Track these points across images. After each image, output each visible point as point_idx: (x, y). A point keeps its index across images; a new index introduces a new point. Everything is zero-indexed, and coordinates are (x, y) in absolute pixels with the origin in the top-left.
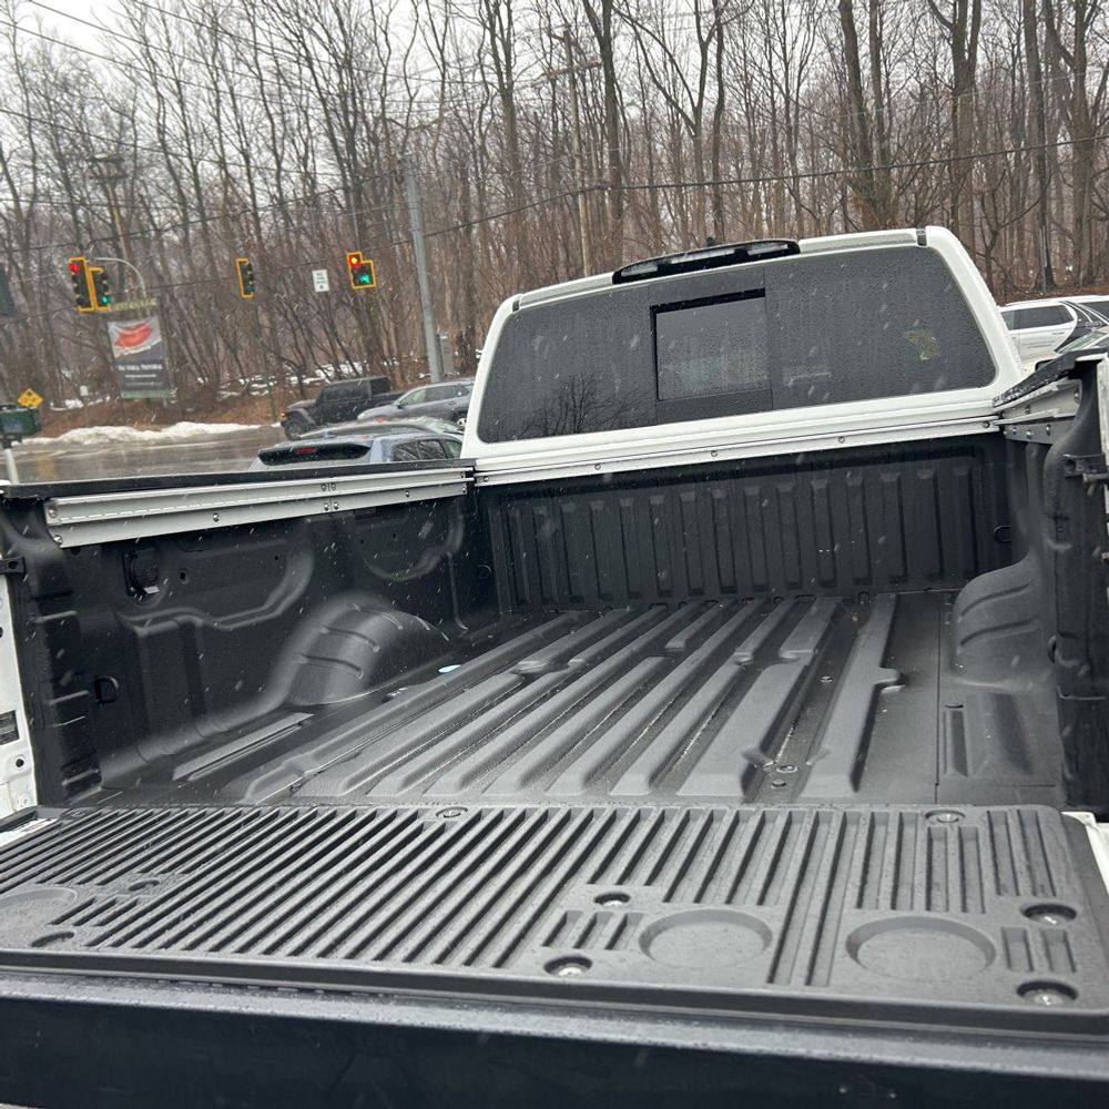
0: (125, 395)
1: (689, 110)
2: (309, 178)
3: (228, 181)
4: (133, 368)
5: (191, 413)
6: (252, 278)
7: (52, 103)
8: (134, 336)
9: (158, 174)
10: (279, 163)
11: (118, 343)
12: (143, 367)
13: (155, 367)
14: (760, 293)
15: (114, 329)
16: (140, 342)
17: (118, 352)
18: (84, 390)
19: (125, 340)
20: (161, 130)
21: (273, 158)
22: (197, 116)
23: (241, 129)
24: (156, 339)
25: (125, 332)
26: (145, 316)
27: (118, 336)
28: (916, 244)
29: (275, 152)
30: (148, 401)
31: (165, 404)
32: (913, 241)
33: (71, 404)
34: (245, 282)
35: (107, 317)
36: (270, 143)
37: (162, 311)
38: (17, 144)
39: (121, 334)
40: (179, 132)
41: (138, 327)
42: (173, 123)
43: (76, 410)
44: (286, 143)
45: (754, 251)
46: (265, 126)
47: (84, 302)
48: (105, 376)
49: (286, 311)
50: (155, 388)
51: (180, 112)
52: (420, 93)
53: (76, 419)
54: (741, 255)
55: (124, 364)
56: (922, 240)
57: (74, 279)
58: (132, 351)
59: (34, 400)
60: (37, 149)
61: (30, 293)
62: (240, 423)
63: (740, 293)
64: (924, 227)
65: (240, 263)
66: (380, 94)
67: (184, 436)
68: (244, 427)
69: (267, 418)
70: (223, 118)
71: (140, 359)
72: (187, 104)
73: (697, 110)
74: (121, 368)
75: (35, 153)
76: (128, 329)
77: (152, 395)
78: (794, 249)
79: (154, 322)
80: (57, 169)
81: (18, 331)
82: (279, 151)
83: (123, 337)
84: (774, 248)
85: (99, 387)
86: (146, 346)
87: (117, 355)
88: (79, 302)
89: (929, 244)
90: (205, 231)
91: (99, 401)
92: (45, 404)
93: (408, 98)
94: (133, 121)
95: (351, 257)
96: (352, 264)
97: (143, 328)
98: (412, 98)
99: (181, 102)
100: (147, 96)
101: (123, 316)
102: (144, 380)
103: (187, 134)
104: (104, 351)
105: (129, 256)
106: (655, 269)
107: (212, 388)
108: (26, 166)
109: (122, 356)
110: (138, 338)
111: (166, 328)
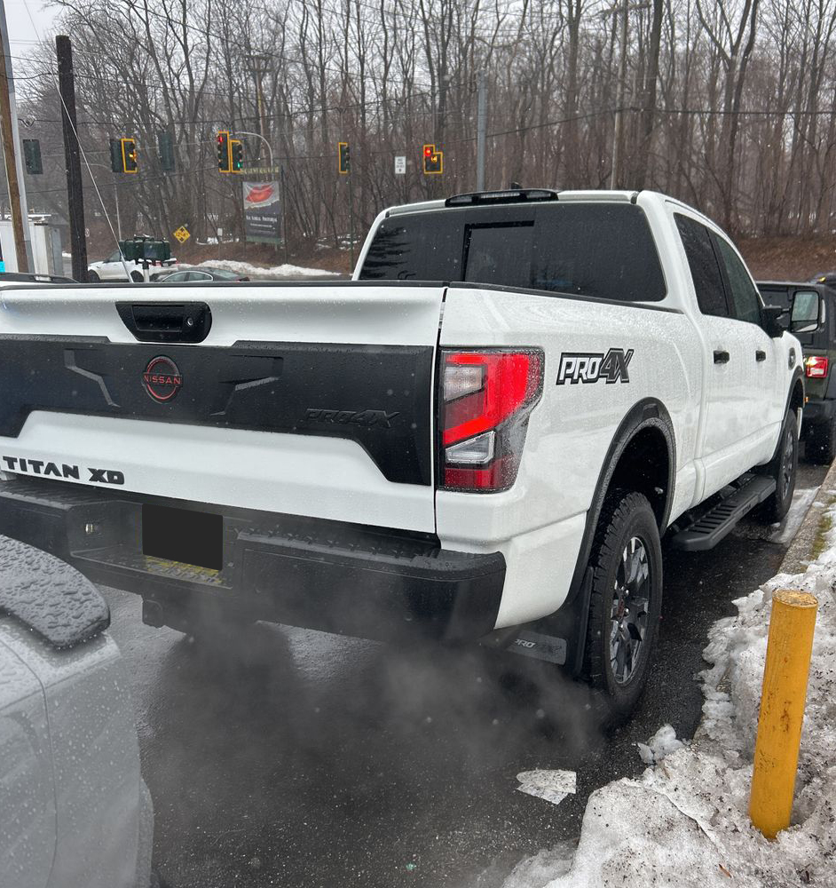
0: (250, 239)
1: (727, 48)
2: (408, 82)
3: (347, 79)
4: (256, 219)
5: (294, 258)
6: (348, 159)
7: (227, 9)
8: (260, 194)
9: (296, 71)
10: (387, 68)
11: (248, 198)
12: (265, 219)
13: (272, 220)
14: (531, 224)
15: (248, 188)
16: (262, 200)
17: (247, 205)
18: (220, 232)
19: (252, 196)
20: (303, 36)
21: (383, 63)
22: (330, 27)
23: (360, 40)
24: (275, 199)
25: (254, 191)
26: (270, 180)
27: (248, 193)
28: (629, 203)
29: (385, 58)
30: (264, 245)
31: (276, 248)
32: (628, 200)
33: (211, 240)
34: (343, 161)
35: (243, 178)
36: (383, 51)
37: (282, 177)
38: (198, 40)
39: (251, 192)
40: (315, 40)
41: (263, 187)
42: (312, 32)
43: (214, 245)
44: (395, 53)
45: (530, 196)
46: (380, 38)
47: (224, 166)
48: (237, 222)
49: (372, 186)
50: (269, 236)
51: (317, 23)
52: (505, 20)
53: (213, 253)
54: (523, 198)
55: (250, 215)
56: (634, 200)
57: (219, 147)
58: (257, 205)
59: (184, 235)
60: (211, 45)
61: (192, 154)
62: (327, 270)
63: (513, 223)
64: (640, 191)
65: (341, 146)
66: (472, 18)
67: (285, 275)
68: (329, 273)
69: (347, 269)
70: (349, 30)
71: (262, 212)
72: (324, 18)
73: (734, 49)
74: (248, 218)
75: (209, 47)
76: (256, 188)
77: (267, 240)
78: (554, 197)
79: (276, 185)
80: (223, 62)
81: (180, 182)
82: (388, 58)
83: (252, 194)
84: (544, 195)
85: (233, 230)
86: (267, 203)
87: (246, 208)
88: (221, 165)
89: (637, 203)
90: (324, 119)
91: (231, 241)
92: (192, 238)
93: (496, 21)
94: (284, 28)
95: (427, 149)
96: (427, 154)
97: (267, 189)
98: (499, 23)
99: (320, 16)
100: (295, 9)
101: (254, 179)
102: (263, 229)
103: (320, 40)
104: (238, 204)
105: (265, 132)
106: (470, 200)
107: (311, 241)
108: (202, 58)
109: (250, 208)
110: (262, 196)
111: (284, 190)
